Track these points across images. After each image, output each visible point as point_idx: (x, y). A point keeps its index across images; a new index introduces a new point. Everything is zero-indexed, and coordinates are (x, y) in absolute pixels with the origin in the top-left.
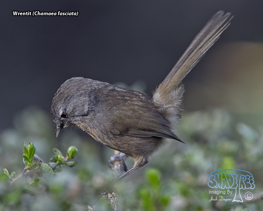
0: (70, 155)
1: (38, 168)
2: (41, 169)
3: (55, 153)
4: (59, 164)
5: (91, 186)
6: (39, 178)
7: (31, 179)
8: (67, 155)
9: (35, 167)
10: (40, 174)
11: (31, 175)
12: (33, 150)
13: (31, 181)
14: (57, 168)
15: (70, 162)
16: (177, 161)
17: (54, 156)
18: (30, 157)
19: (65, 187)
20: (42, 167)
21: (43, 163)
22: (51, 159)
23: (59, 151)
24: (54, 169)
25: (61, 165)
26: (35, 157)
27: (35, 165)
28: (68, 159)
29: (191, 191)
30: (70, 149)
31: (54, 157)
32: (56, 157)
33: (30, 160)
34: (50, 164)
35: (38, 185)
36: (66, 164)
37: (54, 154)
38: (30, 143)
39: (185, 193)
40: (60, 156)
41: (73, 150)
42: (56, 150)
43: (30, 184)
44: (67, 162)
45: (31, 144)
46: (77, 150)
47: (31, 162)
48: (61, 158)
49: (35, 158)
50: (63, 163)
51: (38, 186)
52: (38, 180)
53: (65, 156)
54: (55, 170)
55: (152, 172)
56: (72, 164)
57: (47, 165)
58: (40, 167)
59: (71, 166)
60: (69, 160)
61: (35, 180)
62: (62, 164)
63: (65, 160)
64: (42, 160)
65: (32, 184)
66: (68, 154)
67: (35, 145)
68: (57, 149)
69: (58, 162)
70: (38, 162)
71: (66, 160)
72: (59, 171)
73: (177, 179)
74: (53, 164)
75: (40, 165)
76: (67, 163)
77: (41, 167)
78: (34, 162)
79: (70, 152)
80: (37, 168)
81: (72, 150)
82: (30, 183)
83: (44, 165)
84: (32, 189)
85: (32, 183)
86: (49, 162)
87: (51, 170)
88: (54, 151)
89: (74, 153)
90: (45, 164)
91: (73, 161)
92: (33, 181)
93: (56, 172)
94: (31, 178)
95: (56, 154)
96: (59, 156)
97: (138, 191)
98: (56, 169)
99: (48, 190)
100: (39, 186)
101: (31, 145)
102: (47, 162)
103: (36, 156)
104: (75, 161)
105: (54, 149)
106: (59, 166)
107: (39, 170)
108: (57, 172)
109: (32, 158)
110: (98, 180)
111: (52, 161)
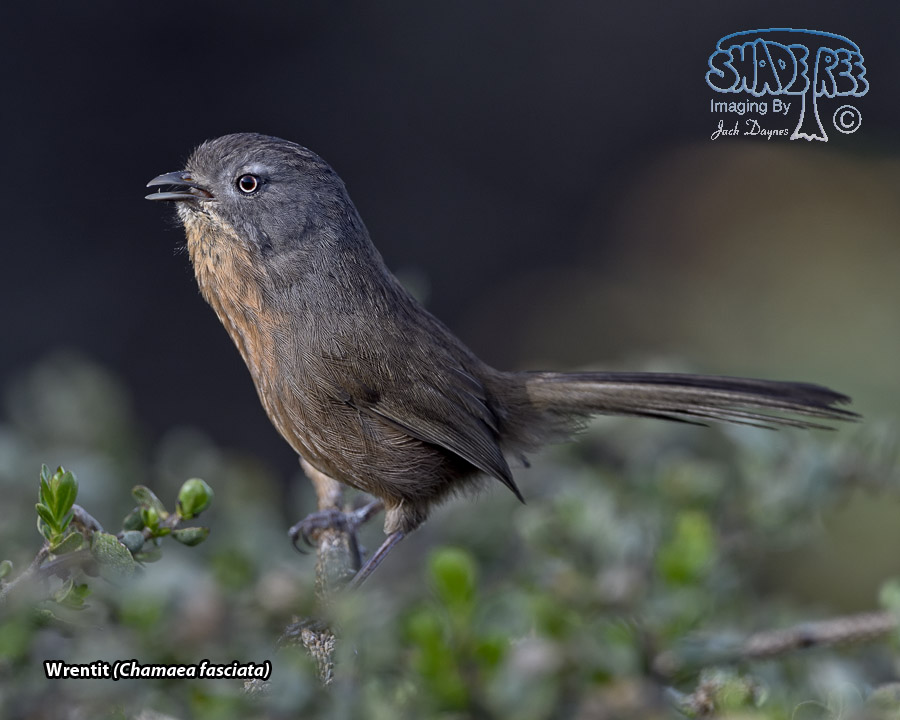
0: (187, 507)
1: (83, 550)
2: (95, 552)
3: (140, 500)
4: (151, 537)
5: (255, 606)
6: (89, 580)
7: (60, 583)
8: (178, 507)
9: (76, 547)
10: (90, 567)
11: (62, 572)
12: (68, 492)
13: (60, 590)
14: (145, 548)
15: (187, 530)
16: (530, 523)
17: (136, 509)
18: (59, 513)
19: (172, 607)
20: (98, 546)
21: (100, 533)
22: (127, 520)
23: (152, 495)
24: (135, 551)
25: (159, 540)
26: (77, 514)
27: (75, 540)
28: (182, 520)
29: (575, 620)
30: (189, 487)
31: (135, 514)
32: (142, 513)
33: (58, 523)
34: (123, 537)
35: (85, 603)
36: (175, 536)
37: (137, 505)
38: (59, 470)
39: (554, 628)
40: (155, 511)
41: (199, 490)
42: (143, 491)
43: (59, 601)
44: (176, 528)
45: (63, 471)
46: (208, 490)
47: (64, 530)
48: (158, 516)
49: (75, 516)
50: (164, 531)
51: (86, 606)
52: (85, 586)
53: (171, 511)
54: (139, 556)
55: (449, 560)
56: (194, 535)
57: (114, 538)
58: (91, 545)
59: (192, 543)
60: (183, 523)
61: (75, 586)
62: (159, 535)
63: (171, 523)
64: (97, 523)
65: (64, 601)
66: (181, 504)
67: (74, 476)
68: (146, 489)
69: (148, 529)
70: (84, 529)
71: (175, 522)
72: (152, 557)
73: (527, 583)
74: (133, 537)
75: (91, 539)
76: (177, 531)
77: (94, 547)
78: (73, 530)
79: (188, 496)
80: (80, 548)
81: (192, 490)
82: (61, 596)
83: (105, 539)
84: (66, 615)
85: (65, 596)
86: (120, 531)
87: (126, 555)
88: (136, 493)
89: (199, 500)
90: (106, 535)
91: (196, 526)
92: (69, 590)
93: (142, 560)
94: (62, 580)
95: (143, 504)
96: (152, 511)
97: (403, 618)
98: (142, 553)
99: (115, 617)
100: (89, 606)
101: (62, 475)
102: (114, 528)
103: (78, 511)
104: (203, 527)
105: (137, 488)
106: (153, 541)
107: (89, 555)
108: (146, 561)
109: (66, 517)
110: (278, 587)
111: (129, 527)
